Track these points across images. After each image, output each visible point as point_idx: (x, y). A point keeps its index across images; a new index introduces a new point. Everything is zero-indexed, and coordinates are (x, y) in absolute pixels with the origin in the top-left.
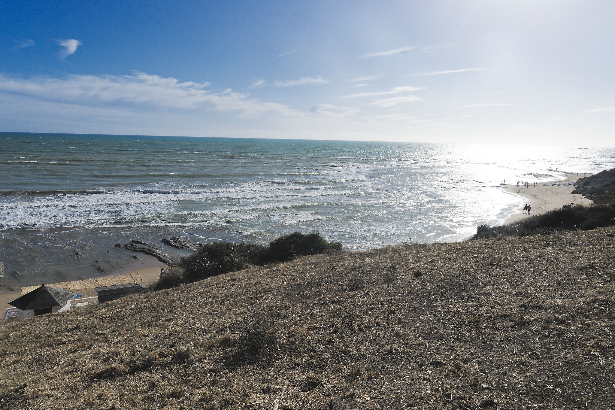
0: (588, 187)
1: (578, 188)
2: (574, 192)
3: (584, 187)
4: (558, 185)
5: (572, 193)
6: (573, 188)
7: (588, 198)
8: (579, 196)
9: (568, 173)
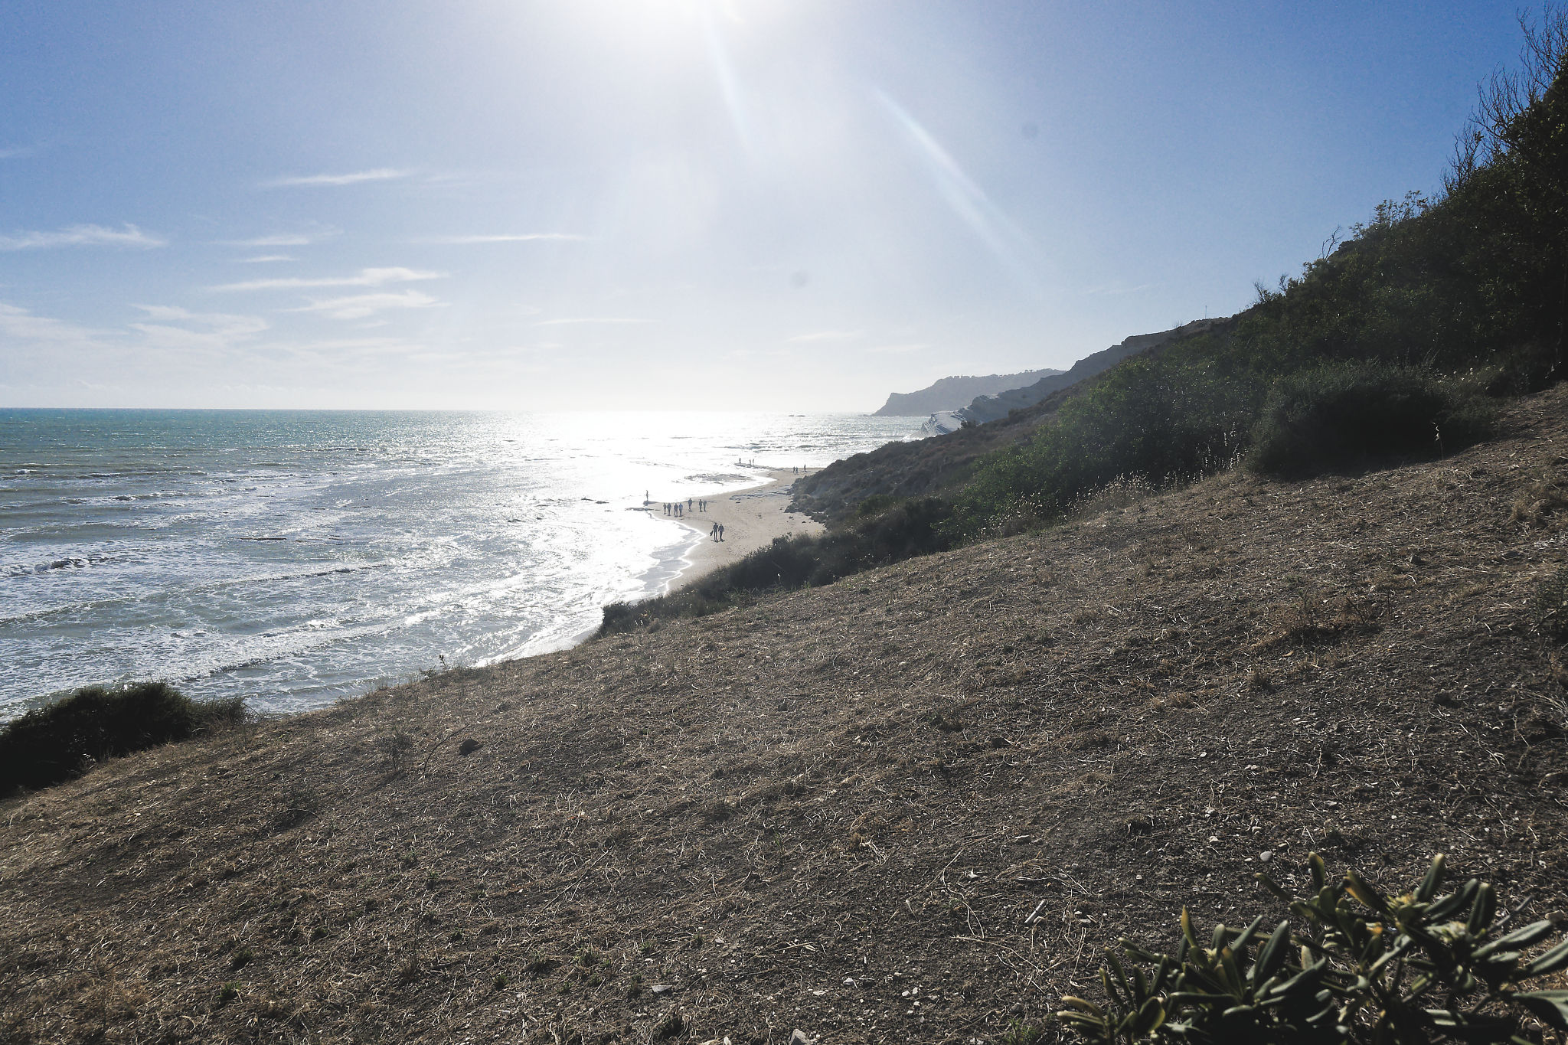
0: (815, 497)
1: (795, 499)
2: (790, 510)
3: (806, 497)
4: (759, 496)
5: (786, 511)
6: (787, 501)
7: (816, 519)
8: (799, 516)
9: (774, 469)
